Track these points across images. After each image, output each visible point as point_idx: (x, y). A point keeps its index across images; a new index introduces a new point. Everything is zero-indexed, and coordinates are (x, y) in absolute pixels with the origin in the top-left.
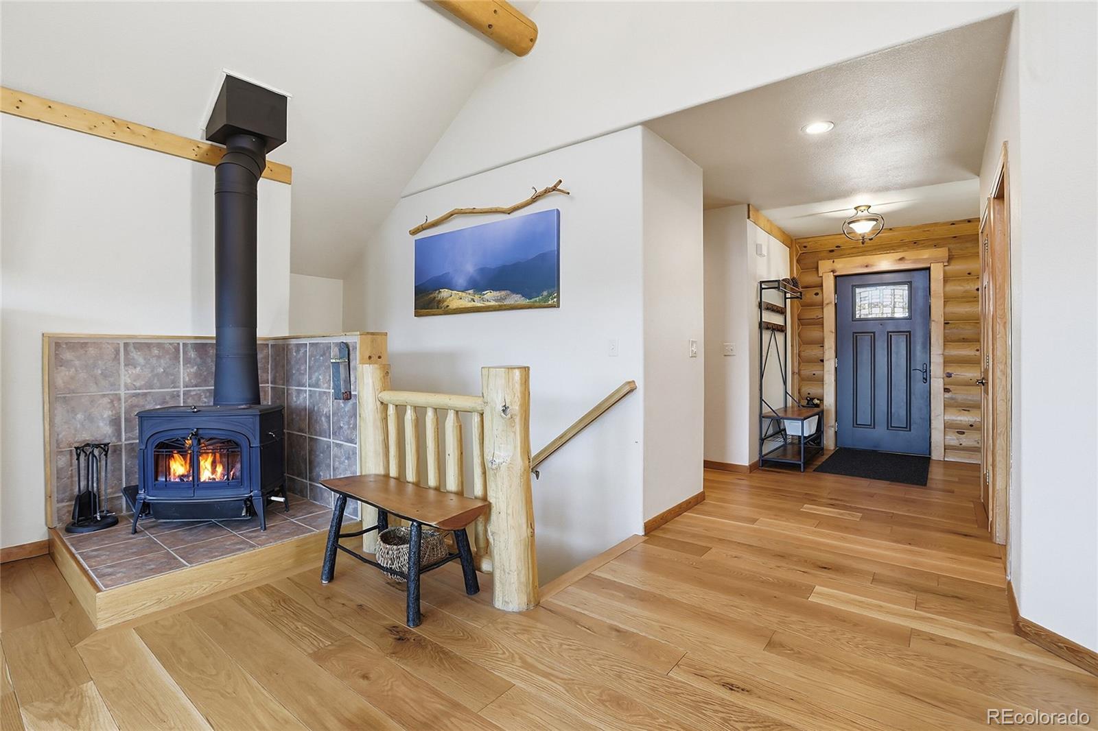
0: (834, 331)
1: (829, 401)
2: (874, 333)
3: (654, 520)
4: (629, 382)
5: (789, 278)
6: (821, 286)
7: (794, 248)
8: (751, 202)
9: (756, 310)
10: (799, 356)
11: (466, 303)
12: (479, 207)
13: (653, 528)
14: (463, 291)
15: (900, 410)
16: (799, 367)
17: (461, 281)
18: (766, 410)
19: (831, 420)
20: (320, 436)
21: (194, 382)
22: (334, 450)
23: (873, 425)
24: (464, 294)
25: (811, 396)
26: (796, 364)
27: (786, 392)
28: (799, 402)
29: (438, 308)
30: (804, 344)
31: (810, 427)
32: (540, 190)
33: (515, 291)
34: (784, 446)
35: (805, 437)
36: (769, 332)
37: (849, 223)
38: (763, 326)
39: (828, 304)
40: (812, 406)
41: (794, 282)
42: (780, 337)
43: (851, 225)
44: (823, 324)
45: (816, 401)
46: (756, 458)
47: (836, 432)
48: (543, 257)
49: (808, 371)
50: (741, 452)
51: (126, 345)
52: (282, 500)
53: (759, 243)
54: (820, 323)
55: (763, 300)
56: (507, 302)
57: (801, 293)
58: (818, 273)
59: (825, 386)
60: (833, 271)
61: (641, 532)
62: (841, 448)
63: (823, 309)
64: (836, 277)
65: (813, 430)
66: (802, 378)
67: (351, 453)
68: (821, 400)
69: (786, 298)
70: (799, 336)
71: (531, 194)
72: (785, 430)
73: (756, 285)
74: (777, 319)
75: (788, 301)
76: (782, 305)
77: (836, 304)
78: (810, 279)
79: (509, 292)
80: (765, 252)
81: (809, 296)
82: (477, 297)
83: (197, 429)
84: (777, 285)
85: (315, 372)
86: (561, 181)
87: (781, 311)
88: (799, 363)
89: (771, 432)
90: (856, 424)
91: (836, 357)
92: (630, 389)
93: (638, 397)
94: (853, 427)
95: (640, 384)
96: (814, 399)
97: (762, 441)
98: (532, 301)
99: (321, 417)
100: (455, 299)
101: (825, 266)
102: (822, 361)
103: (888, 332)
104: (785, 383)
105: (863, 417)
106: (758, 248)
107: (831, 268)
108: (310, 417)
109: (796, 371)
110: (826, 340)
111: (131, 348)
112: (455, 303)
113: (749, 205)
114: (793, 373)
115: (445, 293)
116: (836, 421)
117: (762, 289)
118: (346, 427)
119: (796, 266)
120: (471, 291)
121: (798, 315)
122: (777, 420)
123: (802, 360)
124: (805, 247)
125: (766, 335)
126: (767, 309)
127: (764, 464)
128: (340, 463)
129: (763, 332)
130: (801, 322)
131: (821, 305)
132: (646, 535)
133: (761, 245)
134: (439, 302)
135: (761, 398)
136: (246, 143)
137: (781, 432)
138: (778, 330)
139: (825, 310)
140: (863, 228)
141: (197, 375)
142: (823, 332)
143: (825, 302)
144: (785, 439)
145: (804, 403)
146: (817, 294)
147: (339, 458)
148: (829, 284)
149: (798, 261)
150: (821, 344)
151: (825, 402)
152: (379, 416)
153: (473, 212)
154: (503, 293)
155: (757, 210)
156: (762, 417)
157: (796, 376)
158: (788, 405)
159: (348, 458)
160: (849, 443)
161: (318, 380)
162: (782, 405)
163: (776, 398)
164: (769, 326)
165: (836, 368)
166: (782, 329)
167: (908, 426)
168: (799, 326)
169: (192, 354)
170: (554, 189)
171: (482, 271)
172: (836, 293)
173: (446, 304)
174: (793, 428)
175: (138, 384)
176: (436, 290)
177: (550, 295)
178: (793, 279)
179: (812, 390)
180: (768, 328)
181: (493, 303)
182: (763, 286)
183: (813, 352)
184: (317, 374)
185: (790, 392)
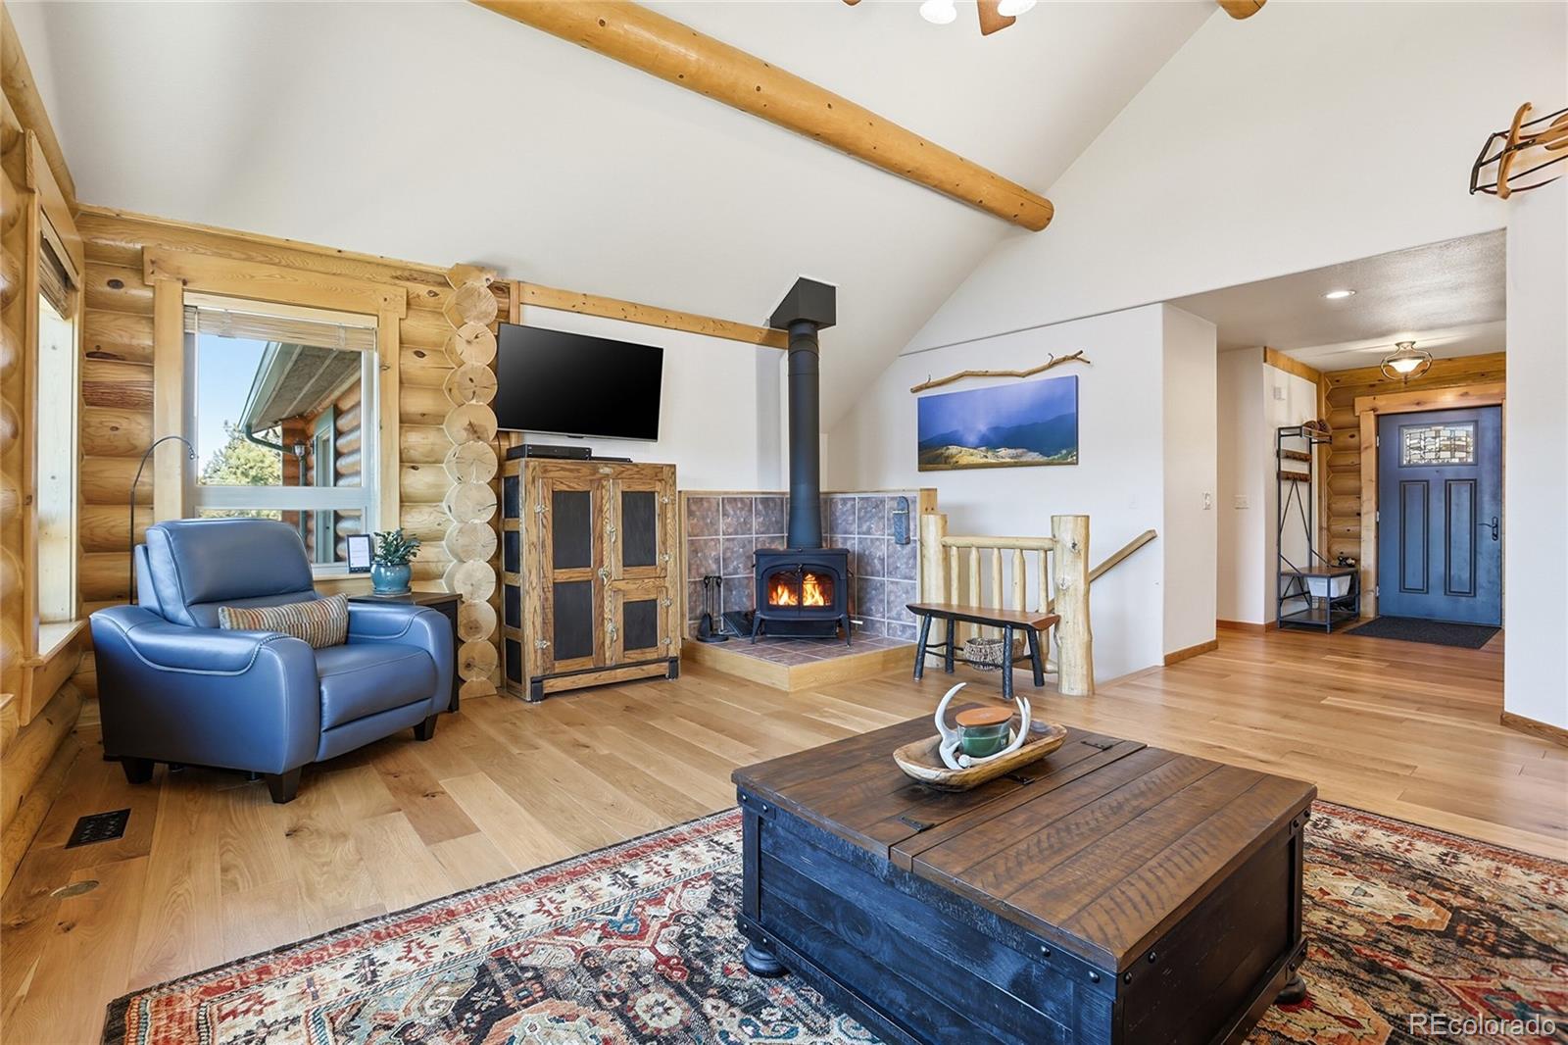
0: (1374, 479)
1: (1368, 560)
2: (1428, 481)
3: (1173, 655)
4: (1150, 531)
5: (1315, 420)
6: (1358, 426)
7: (1323, 384)
8: (1269, 345)
9: (1274, 459)
10: (1329, 508)
11: (978, 459)
12: (991, 370)
13: (1173, 661)
14: (975, 448)
15: (1461, 572)
16: (1328, 522)
17: (972, 439)
18: (1285, 568)
19: (1370, 582)
20: (872, 575)
21: (762, 530)
22: (888, 588)
23: (1426, 589)
24: (976, 451)
25: (1345, 555)
26: (1324, 519)
27: (1311, 550)
28: (1329, 561)
29: (946, 463)
30: (1336, 495)
31: (1339, 588)
32: (1058, 356)
33: (1031, 449)
34: (1310, 611)
35: (1331, 599)
36: (1290, 483)
37: (1389, 362)
38: (1281, 476)
39: (1366, 448)
40: (1345, 566)
41: (1321, 425)
42: (1303, 488)
43: (1390, 364)
44: (1360, 471)
45: (1350, 561)
46: (1273, 619)
47: (1377, 598)
48: (1060, 419)
49: (1340, 526)
50: (1256, 609)
51: (723, 499)
52: (861, 623)
53: (1277, 386)
54: (1356, 470)
55: (1282, 448)
56: (1023, 459)
57: (1331, 437)
58: (1354, 412)
59: (1362, 544)
60: (1374, 410)
61: (1161, 663)
62: (1383, 617)
63: (1360, 453)
64: (1378, 416)
65: (1345, 591)
66: (1332, 536)
67: (909, 588)
68: (1358, 560)
69: (1311, 443)
70: (1328, 484)
71: (1047, 361)
72: (1309, 592)
73: (1273, 432)
74: (1300, 468)
75: (1315, 447)
76: (1305, 451)
77: (1377, 448)
78: (1345, 418)
79: (1025, 450)
80: (1284, 395)
81: (1343, 439)
82: (990, 454)
83: (804, 564)
84: (1297, 431)
85: (866, 521)
86: (1081, 352)
87: (1306, 458)
88: (1329, 518)
89: (1291, 592)
90: (1403, 588)
91: (1378, 510)
92: (1151, 537)
93: (1158, 545)
94: (1400, 591)
95: (1160, 533)
96: (1347, 558)
97: (1281, 600)
98: (1050, 458)
99: (873, 559)
100: (965, 456)
101: (1362, 403)
102: (1359, 514)
103: (1446, 481)
104: (1310, 539)
105: (1414, 580)
106: (1276, 392)
107: (1371, 405)
108: (862, 559)
109: (1325, 525)
110: (1364, 490)
111: (726, 501)
112: (965, 460)
113: (1265, 348)
114: (1321, 528)
115: (953, 449)
116: (1377, 585)
117: (1280, 436)
118: (904, 566)
119: (1326, 403)
120: (983, 448)
121: (1328, 462)
122: (1299, 579)
123: (1331, 514)
124: (1338, 381)
125: (1286, 486)
126: (1287, 457)
127: (1283, 625)
128: (896, 597)
129: (1282, 482)
130: (1332, 469)
131: (1358, 449)
132: (1166, 666)
133: (1280, 389)
134: (948, 457)
135: (1279, 553)
136: (804, 329)
137: (1303, 594)
138: (1301, 480)
139: (1362, 455)
140: (1406, 366)
141: (763, 524)
142: (1360, 480)
143: (1362, 448)
144: (1310, 604)
145: (1336, 563)
146: (1352, 436)
147: (895, 593)
148: (1368, 425)
149: (1327, 398)
150: (1357, 494)
151: (1362, 563)
152: (941, 557)
153: (985, 375)
154: (1020, 451)
155: (1275, 351)
156: (1280, 575)
157: (1325, 532)
158: (1313, 565)
159: (907, 592)
160: (1393, 610)
161: (870, 528)
162: (1306, 565)
163: (1298, 557)
164: (1290, 476)
165: (1377, 523)
166: (1306, 479)
167: (1473, 591)
168: (1328, 472)
169: (760, 507)
170: (1074, 357)
171: (996, 429)
172: (1377, 434)
173: (954, 460)
174: (1318, 588)
175: (730, 530)
176: (943, 446)
177: (1069, 453)
178: (1320, 421)
179: (1347, 549)
180: (1288, 479)
181: (1008, 460)
182: (1282, 433)
183: (1346, 504)
184: (868, 523)
185: (1316, 548)
